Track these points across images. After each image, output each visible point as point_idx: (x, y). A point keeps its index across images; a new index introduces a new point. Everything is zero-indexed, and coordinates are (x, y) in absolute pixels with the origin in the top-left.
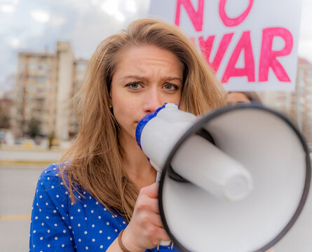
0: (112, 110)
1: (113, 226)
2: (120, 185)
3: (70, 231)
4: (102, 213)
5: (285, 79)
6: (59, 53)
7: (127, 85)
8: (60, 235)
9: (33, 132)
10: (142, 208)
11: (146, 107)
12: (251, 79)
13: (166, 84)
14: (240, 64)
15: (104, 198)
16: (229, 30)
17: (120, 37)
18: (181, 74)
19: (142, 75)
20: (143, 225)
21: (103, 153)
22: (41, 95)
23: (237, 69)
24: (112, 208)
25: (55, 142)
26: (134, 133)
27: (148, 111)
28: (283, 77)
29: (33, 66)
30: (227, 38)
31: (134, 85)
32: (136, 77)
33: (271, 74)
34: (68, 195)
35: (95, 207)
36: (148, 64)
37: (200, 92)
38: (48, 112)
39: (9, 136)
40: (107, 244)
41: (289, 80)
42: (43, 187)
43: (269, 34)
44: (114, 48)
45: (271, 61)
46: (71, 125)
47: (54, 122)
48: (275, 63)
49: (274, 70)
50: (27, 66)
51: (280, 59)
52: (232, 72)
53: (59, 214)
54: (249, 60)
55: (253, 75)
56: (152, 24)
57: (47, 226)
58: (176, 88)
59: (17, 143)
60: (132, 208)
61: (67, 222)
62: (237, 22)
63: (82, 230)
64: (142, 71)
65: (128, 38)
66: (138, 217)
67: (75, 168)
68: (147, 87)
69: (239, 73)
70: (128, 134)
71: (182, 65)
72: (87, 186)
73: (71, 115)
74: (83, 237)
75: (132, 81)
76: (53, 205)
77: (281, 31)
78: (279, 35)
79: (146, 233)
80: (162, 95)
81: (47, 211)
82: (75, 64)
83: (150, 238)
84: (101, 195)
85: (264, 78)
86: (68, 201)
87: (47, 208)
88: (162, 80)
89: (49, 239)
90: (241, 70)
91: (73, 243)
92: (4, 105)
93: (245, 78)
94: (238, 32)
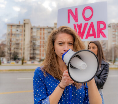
0: (55, 51)
1: (57, 83)
2: (58, 71)
3: (45, 85)
4: (54, 79)
5: (105, 37)
6: (25, 24)
7: (59, 44)
8: (42, 86)
9: (15, 58)
10: (64, 75)
11: (64, 49)
12: (95, 37)
13: (69, 43)
14: (91, 32)
15: (54, 75)
16: (86, 22)
17: (56, 31)
18: (73, 40)
19: (63, 41)
20: (65, 80)
21: (53, 63)
22: (18, 42)
23: (90, 34)
24: (56, 78)
25: (24, 62)
26: (61, 57)
27: (65, 51)
28: (104, 36)
29: (14, 30)
30: (86, 24)
31: (61, 44)
32: (61, 42)
33: (101, 35)
34: (44, 75)
35: (51, 78)
36: (64, 38)
37: (78, 45)
38: (21, 49)
39: (5, 60)
40: (55, 87)
41: (106, 37)
42: (37, 73)
43: (99, 23)
44: (55, 34)
45: (100, 31)
46: (31, 54)
47: (24, 53)
48: (101, 32)
49: (102, 34)
50: (11, 30)
51: (103, 31)
52: (89, 35)
53: (42, 80)
54: (94, 31)
55: (96, 36)
56: (65, 27)
57: (38, 84)
58: (72, 44)
59: (8, 63)
60: (62, 78)
61: (44, 82)
62: (89, 19)
63: (48, 84)
64: (63, 40)
65: (58, 31)
66: (64, 78)
67: (45, 67)
68: (64, 44)
69: (91, 35)
70: (60, 57)
71: (73, 38)
72: (49, 72)
73: (31, 50)
74: (49, 86)
75: (60, 43)
76: (40, 78)
77: (102, 22)
78: (102, 23)
79: (65, 81)
80: (68, 46)
81: (38, 80)
82: (32, 29)
83: (67, 83)
84: (53, 74)
85: (99, 37)
86: (44, 77)
87: (38, 79)
88: (68, 42)
89: (39, 87)
90: (92, 34)
91: (46, 88)
92: (2, 47)
93: (93, 37)
94: (89, 22)
